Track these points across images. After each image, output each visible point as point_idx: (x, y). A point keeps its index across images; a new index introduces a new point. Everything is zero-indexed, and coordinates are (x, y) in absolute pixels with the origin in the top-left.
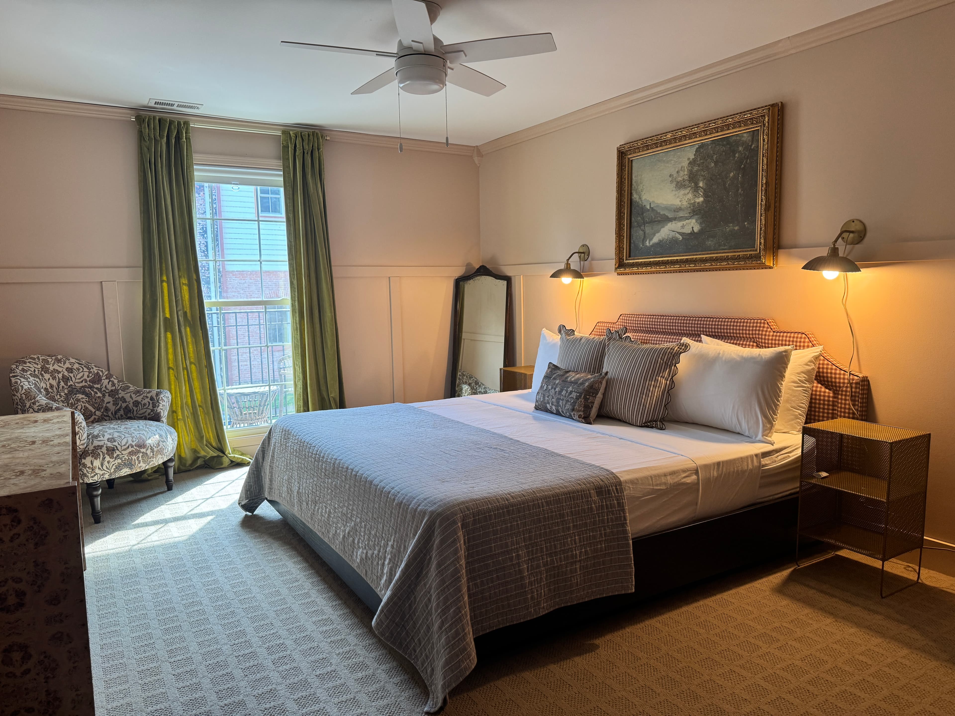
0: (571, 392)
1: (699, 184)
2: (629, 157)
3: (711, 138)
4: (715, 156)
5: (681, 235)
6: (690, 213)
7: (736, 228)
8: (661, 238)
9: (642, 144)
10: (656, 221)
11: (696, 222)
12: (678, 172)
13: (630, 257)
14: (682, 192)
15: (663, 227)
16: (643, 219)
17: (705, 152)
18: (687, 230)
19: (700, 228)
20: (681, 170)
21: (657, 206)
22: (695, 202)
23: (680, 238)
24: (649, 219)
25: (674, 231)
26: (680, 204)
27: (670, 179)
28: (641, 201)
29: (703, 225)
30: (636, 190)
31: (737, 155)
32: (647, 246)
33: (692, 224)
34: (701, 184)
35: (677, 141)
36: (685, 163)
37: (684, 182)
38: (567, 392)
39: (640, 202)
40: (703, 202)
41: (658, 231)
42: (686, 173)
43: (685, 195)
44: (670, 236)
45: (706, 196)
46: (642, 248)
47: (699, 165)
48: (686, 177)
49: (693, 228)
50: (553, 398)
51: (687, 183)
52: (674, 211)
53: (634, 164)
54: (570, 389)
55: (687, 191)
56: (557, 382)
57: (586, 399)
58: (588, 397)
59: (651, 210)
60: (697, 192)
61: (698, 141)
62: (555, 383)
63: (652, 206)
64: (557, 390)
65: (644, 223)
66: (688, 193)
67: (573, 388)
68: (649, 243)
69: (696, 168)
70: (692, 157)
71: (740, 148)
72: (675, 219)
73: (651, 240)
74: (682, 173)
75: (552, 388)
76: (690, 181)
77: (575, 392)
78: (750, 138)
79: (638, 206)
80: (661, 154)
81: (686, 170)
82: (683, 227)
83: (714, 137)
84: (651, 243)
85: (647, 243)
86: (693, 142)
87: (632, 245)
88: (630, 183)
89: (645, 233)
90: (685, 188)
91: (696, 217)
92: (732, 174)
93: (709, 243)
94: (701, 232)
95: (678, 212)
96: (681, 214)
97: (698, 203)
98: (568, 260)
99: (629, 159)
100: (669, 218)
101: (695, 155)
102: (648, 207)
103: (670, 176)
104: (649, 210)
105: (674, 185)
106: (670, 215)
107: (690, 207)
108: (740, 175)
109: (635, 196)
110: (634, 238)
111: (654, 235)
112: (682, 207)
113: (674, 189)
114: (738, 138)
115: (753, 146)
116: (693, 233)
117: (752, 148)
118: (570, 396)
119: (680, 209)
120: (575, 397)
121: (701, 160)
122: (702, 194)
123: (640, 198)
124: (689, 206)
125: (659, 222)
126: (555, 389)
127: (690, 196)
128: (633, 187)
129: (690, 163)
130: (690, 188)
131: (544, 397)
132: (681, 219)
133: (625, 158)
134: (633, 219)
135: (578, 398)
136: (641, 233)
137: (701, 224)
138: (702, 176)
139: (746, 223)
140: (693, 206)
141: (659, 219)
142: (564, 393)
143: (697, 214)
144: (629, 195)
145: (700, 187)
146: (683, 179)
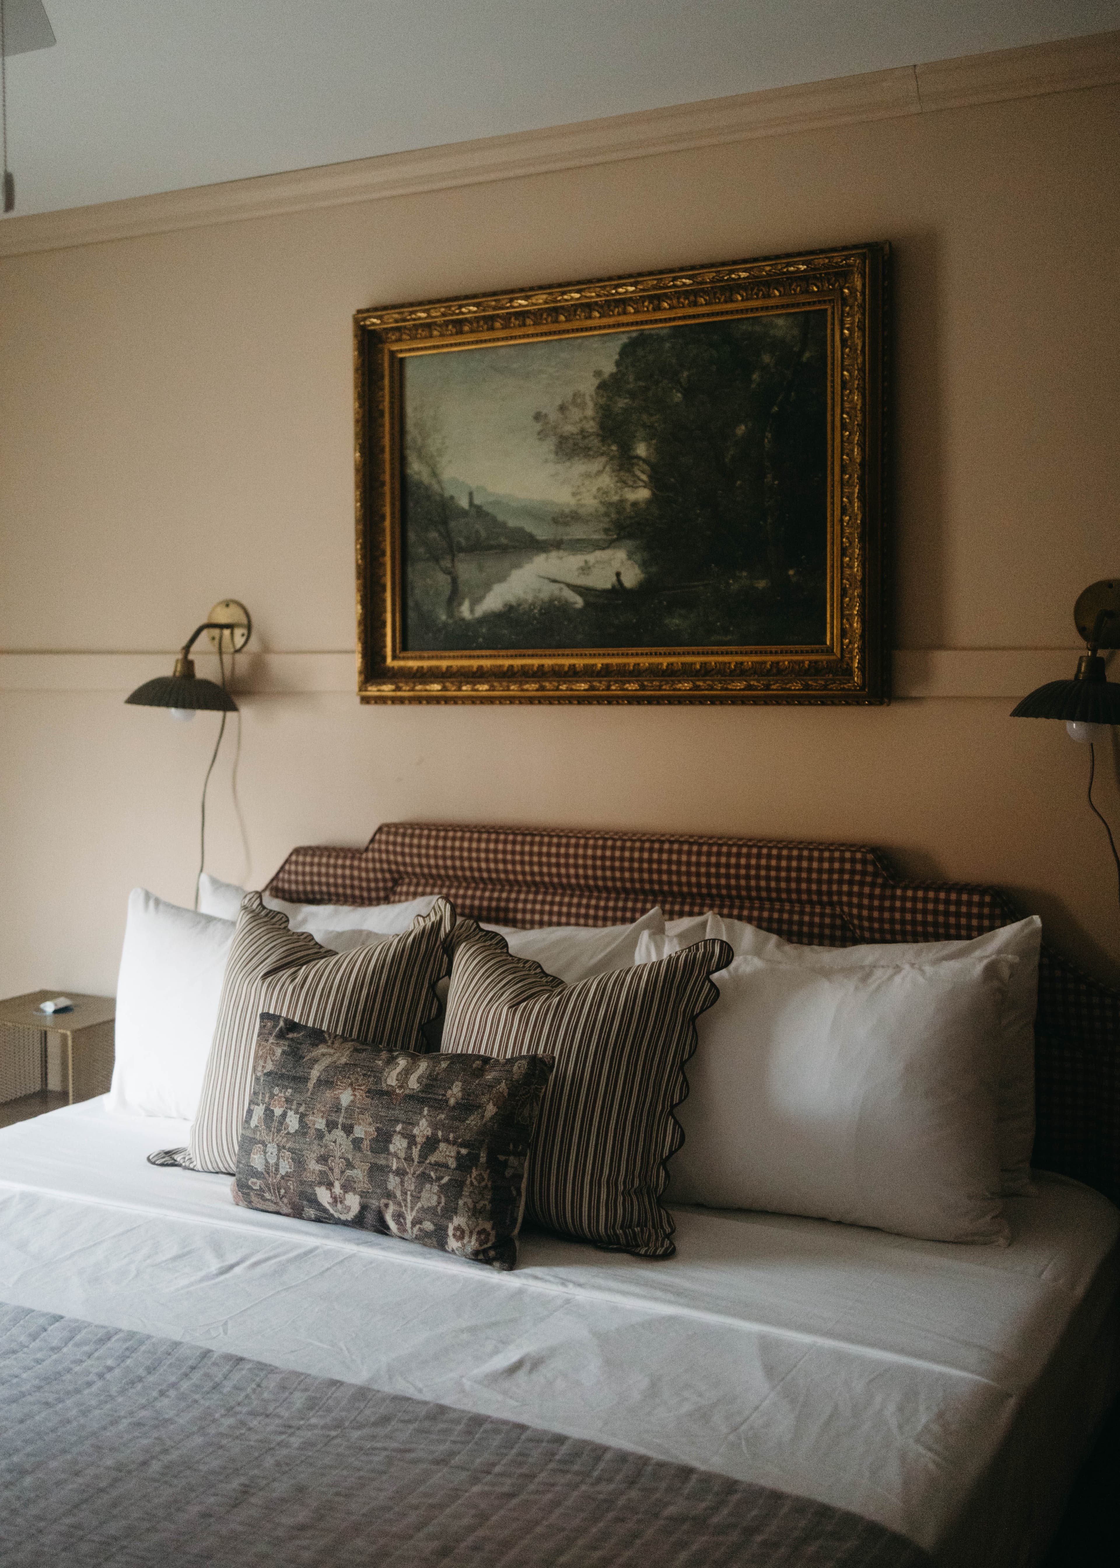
0: (431, 1144)
1: (634, 449)
2: (394, 348)
3: (674, 319)
4: (685, 374)
5: (581, 594)
6: (606, 531)
7: (761, 584)
8: (511, 599)
9: (444, 315)
10: (490, 548)
11: (630, 558)
12: (562, 408)
13: (404, 648)
14: (580, 467)
15: (518, 566)
16: (447, 535)
17: (651, 357)
18: (602, 580)
19: (642, 576)
20: (574, 402)
21: (497, 503)
22: (622, 501)
23: (578, 602)
24: (467, 538)
25: (555, 581)
26: (573, 501)
27: (538, 427)
28: (439, 482)
29: (654, 569)
30: (419, 451)
31: (755, 376)
32: (463, 620)
33: (616, 565)
34: (641, 450)
35: (562, 318)
36: (588, 386)
37: (584, 438)
38: (412, 1140)
39: (436, 487)
40: (649, 502)
41: (502, 578)
42: (590, 412)
43: (588, 475)
44: (545, 595)
45: (657, 481)
46: (445, 625)
47: (632, 395)
48: (591, 426)
49: (618, 575)
50: (350, 1165)
51: (595, 442)
52: (555, 521)
53: (410, 372)
54: (422, 1129)
55: (595, 465)
56: (346, 1098)
57: (495, 1167)
58: (502, 1158)
59: (473, 512)
60: (629, 471)
61: (632, 324)
62: (337, 1108)
63: (477, 501)
64: (359, 1131)
65: (453, 550)
66: (599, 473)
67: (435, 1126)
68: (472, 611)
69: (622, 403)
70: (609, 368)
71: (766, 358)
72: (558, 545)
73: (476, 601)
74: (575, 414)
75: (331, 1125)
76: (603, 440)
77: (447, 1141)
78: (796, 332)
79: (428, 498)
80: (502, 351)
81: (590, 405)
82: (585, 569)
83: (684, 318)
84: (481, 610)
85: (465, 611)
86: (614, 326)
87: (412, 615)
88: (397, 428)
89: (454, 581)
90: (587, 456)
91: (630, 543)
92: (741, 430)
93: (674, 622)
94: (645, 589)
95: (566, 524)
96: (578, 532)
97: (635, 504)
98: (187, 649)
99: (392, 353)
100: (537, 541)
101: (618, 364)
102: (464, 503)
103: (538, 417)
104: (464, 513)
105: (550, 444)
106: (541, 533)
107: (606, 514)
108: (769, 435)
109: (416, 468)
110: (417, 594)
111: (487, 586)
112: (582, 511)
113: (552, 456)
114: (757, 328)
115: (807, 355)
116: (618, 591)
117: (804, 359)
118: (432, 1159)
119: (572, 517)
120: (452, 1163)
121: (638, 379)
122: (644, 477)
123: (434, 474)
124: (602, 509)
125: (504, 549)
126: (348, 1130)
127: (606, 481)
128: (409, 438)
129: (602, 386)
130: (604, 459)
131: (299, 1162)
132: (577, 546)
133: (381, 351)
134: (412, 536)
135: (464, 1164)
136: (443, 579)
137: (644, 565)
138: (644, 426)
139: (791, 572)
140: (618, 513)
141: (503, 540)
142: (398, 1144)
143: (630, 536)
144: (397, 465)
145: (638, 458)
146: (582, 431)
